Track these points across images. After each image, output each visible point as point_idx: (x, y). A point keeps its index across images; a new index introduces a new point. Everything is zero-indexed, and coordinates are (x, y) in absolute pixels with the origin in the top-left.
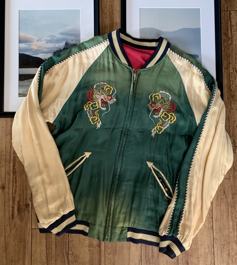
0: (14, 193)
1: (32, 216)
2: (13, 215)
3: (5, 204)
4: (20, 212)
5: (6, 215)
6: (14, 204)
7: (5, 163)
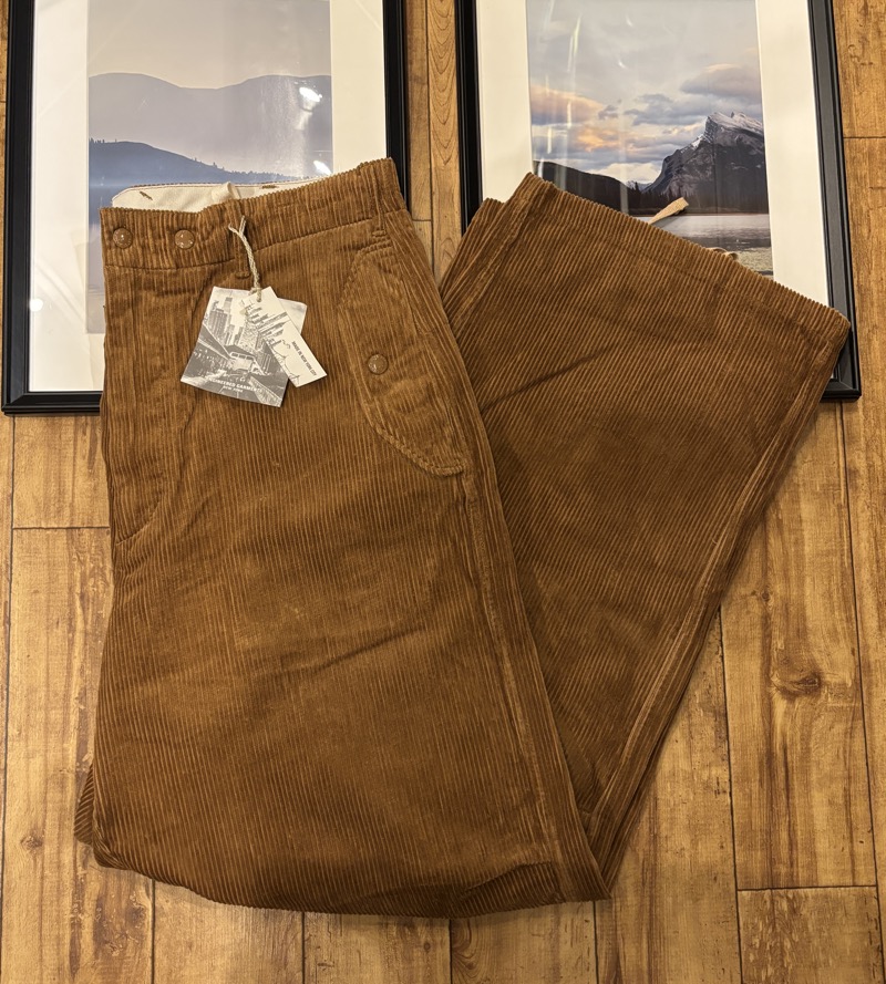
0: (79, 863)
1: (153, 958)
2: (74, 957)
3: (41, 911)
4: (106, 942)
5: (46, 958)
6: (79, 908)
7: (46, 737)
